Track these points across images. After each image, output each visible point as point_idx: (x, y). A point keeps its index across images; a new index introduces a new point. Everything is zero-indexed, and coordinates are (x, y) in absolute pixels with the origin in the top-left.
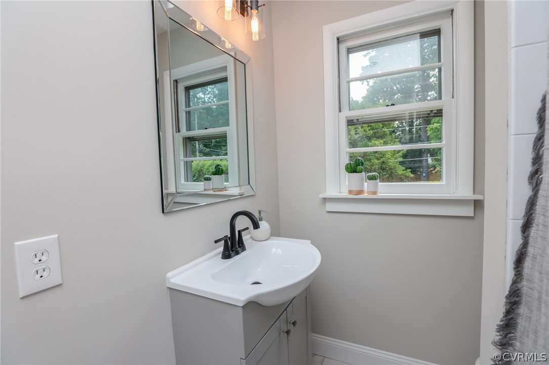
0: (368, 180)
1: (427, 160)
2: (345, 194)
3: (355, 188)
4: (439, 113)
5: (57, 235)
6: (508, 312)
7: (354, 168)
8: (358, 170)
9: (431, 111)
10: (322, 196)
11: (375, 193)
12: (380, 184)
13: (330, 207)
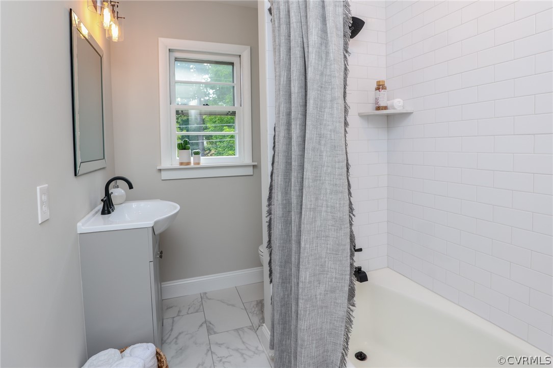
0: (193, 155)
1: (203, 143)
2: (177, 165)
3: (185, 161)
4: (234, 113)
5: (47, 185)
6: (270, 193)
7: (183, 146)
8: (187, 148)
9: (229, 112)
10: (158, 168)
11: (198, 164)
12: (202, 158)
13: (165, 175)
